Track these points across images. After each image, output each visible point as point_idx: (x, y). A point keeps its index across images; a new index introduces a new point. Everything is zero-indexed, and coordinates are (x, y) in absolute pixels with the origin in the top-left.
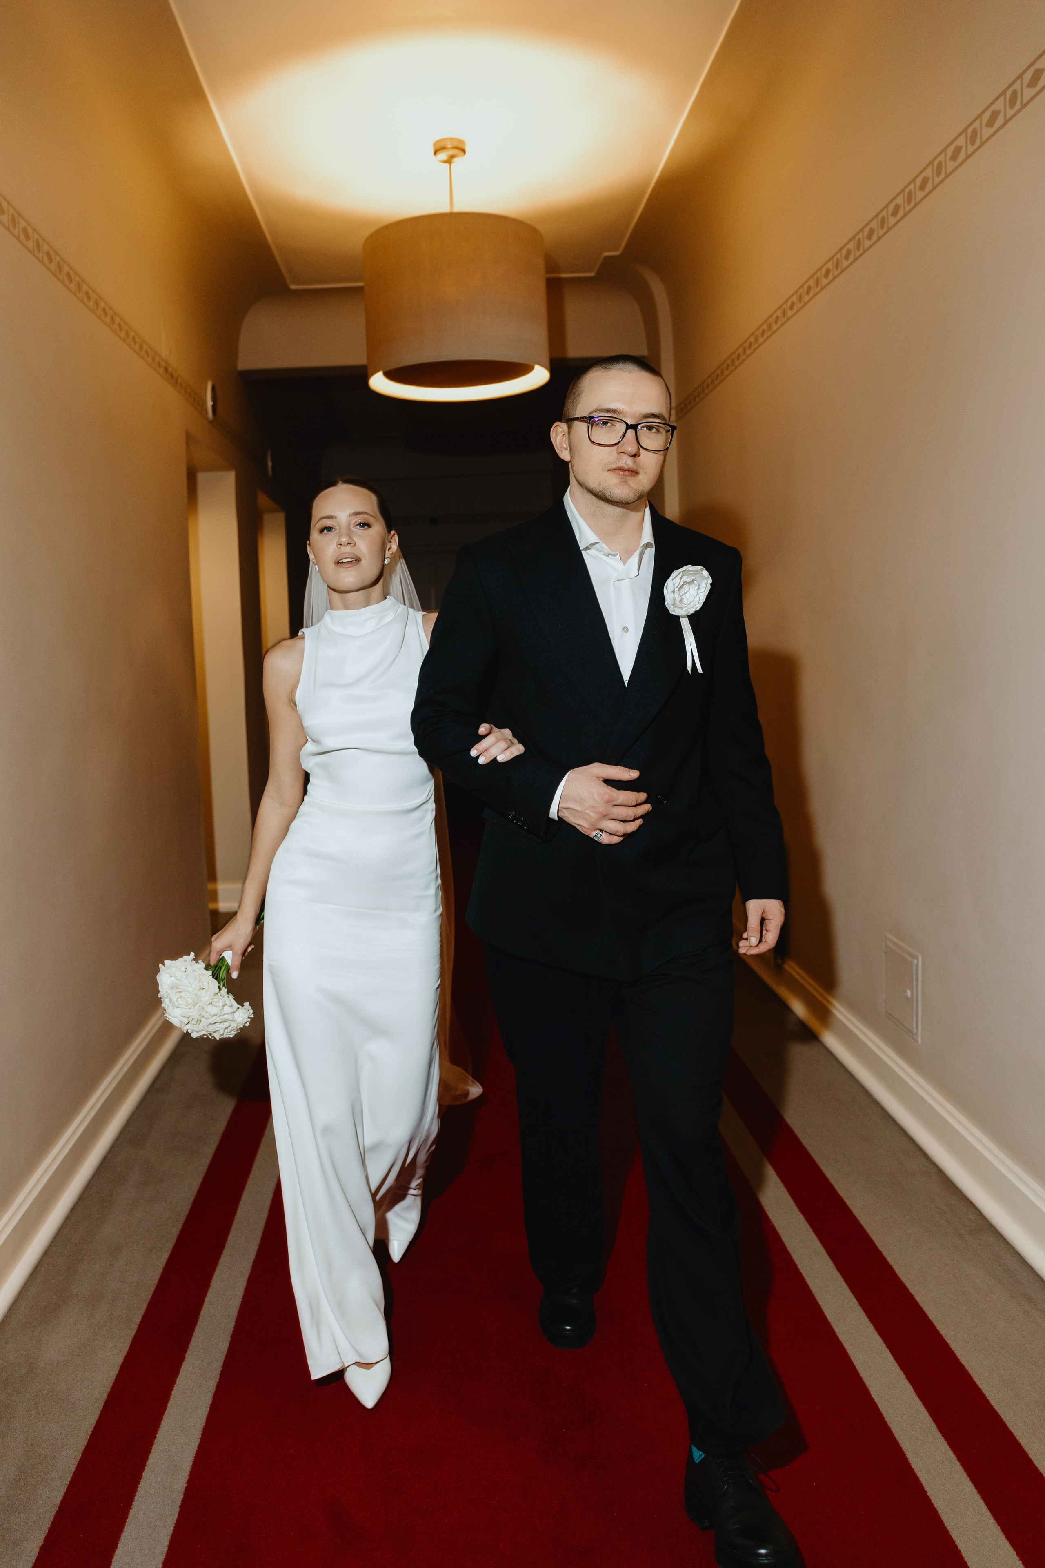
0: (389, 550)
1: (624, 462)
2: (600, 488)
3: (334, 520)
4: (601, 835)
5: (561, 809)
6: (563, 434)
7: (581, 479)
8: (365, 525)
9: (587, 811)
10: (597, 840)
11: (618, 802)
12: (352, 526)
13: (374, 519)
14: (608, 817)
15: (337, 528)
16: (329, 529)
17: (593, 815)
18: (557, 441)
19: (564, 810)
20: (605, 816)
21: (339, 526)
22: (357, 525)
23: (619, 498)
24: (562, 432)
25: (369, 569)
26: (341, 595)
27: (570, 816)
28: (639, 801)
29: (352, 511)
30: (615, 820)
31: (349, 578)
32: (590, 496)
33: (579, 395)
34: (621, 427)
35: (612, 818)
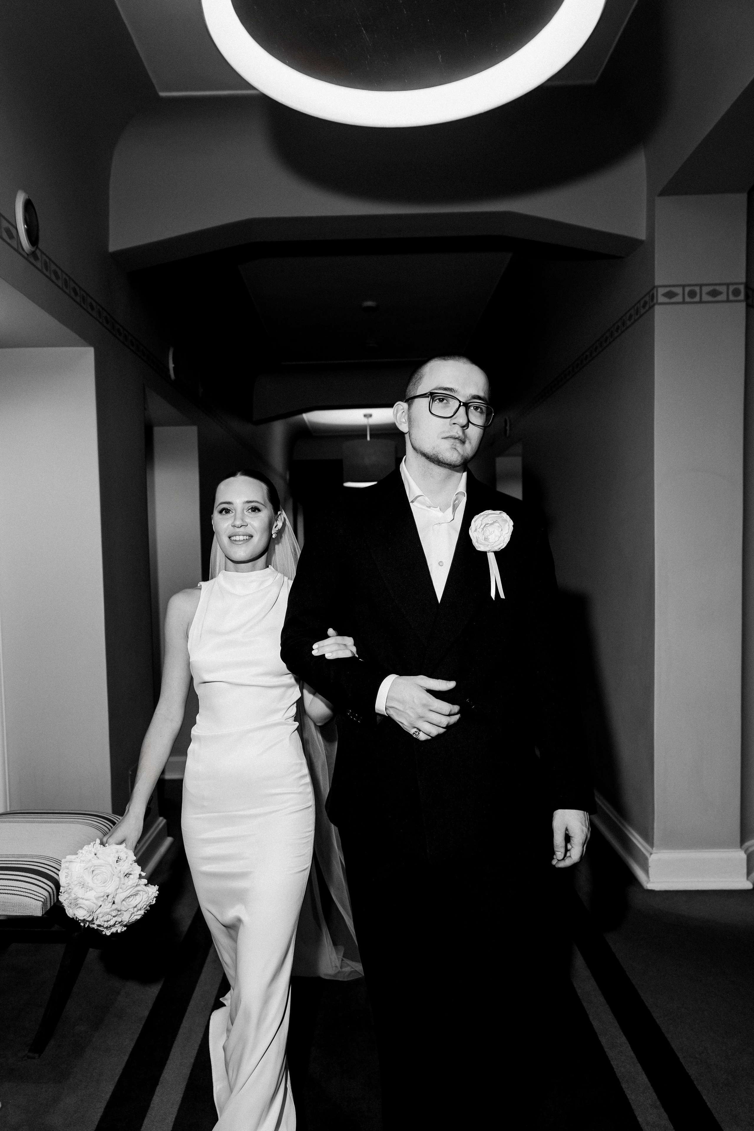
0: (275, 527)
1: (455, 431)
2: (434, 452)
3: (231, 505)
4: (419, 733)
5: (388, 708)
6: (403, 411)
7: (417, 445)
8: (255, 509)
9: (407, 711)
10: (415, 737)
11: (432, 708)
12: (245, 511)
13: (263, 507)
14: (425, 719)
15: (234, 511)
16: (227, 511)
17: (411, 714)
18: (398, 416)
19: (389, 709)
20: (421, 717)
21: (235, 510)
22: (249, 509)
23: (449, 460)
24: (402, 410)
25: (258, 542)
26: (236, 565)
27: (394, 714)
28: (453, 712)
29: (246, 500)
30: (430, 723)
31: (241, 552)
32: (423, 460)
33: (421, 378)
34: (455, 404)
35: (426, 720)
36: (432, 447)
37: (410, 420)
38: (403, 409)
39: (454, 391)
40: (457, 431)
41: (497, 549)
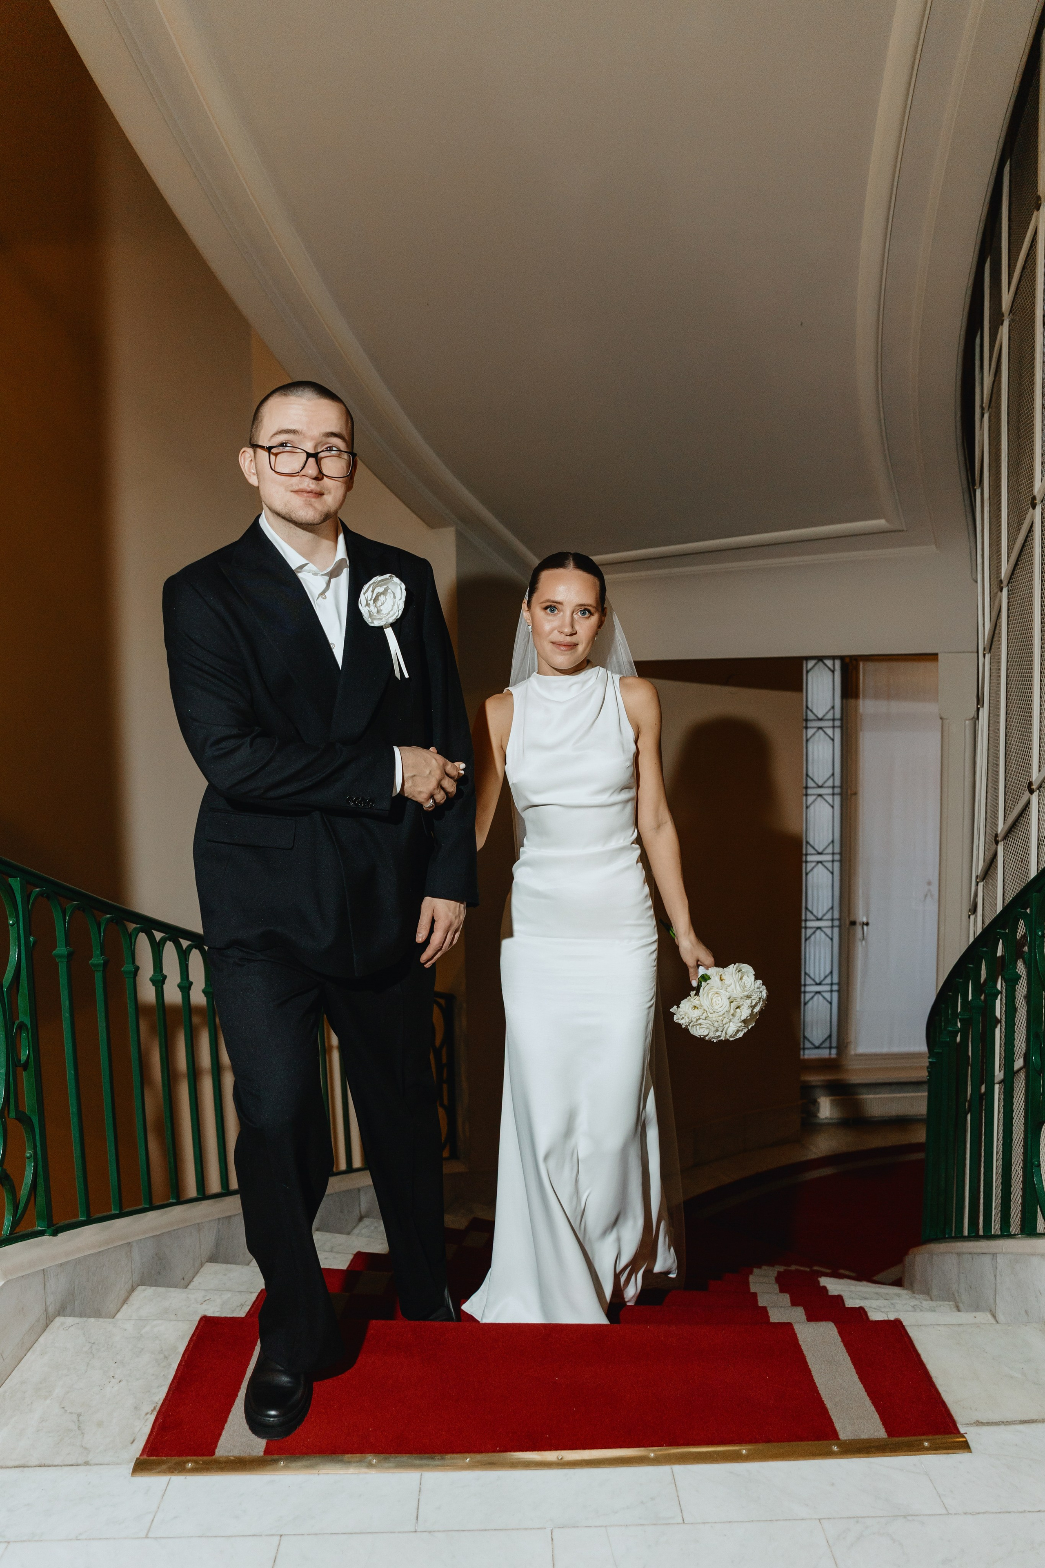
36: (283, 504)
37: (258, 474)
38: (251, 456)
39: (298, 433)
40: (309, 484)
41: (391, 620)
